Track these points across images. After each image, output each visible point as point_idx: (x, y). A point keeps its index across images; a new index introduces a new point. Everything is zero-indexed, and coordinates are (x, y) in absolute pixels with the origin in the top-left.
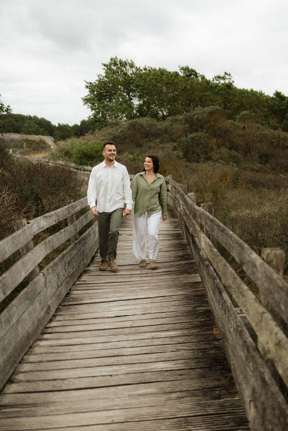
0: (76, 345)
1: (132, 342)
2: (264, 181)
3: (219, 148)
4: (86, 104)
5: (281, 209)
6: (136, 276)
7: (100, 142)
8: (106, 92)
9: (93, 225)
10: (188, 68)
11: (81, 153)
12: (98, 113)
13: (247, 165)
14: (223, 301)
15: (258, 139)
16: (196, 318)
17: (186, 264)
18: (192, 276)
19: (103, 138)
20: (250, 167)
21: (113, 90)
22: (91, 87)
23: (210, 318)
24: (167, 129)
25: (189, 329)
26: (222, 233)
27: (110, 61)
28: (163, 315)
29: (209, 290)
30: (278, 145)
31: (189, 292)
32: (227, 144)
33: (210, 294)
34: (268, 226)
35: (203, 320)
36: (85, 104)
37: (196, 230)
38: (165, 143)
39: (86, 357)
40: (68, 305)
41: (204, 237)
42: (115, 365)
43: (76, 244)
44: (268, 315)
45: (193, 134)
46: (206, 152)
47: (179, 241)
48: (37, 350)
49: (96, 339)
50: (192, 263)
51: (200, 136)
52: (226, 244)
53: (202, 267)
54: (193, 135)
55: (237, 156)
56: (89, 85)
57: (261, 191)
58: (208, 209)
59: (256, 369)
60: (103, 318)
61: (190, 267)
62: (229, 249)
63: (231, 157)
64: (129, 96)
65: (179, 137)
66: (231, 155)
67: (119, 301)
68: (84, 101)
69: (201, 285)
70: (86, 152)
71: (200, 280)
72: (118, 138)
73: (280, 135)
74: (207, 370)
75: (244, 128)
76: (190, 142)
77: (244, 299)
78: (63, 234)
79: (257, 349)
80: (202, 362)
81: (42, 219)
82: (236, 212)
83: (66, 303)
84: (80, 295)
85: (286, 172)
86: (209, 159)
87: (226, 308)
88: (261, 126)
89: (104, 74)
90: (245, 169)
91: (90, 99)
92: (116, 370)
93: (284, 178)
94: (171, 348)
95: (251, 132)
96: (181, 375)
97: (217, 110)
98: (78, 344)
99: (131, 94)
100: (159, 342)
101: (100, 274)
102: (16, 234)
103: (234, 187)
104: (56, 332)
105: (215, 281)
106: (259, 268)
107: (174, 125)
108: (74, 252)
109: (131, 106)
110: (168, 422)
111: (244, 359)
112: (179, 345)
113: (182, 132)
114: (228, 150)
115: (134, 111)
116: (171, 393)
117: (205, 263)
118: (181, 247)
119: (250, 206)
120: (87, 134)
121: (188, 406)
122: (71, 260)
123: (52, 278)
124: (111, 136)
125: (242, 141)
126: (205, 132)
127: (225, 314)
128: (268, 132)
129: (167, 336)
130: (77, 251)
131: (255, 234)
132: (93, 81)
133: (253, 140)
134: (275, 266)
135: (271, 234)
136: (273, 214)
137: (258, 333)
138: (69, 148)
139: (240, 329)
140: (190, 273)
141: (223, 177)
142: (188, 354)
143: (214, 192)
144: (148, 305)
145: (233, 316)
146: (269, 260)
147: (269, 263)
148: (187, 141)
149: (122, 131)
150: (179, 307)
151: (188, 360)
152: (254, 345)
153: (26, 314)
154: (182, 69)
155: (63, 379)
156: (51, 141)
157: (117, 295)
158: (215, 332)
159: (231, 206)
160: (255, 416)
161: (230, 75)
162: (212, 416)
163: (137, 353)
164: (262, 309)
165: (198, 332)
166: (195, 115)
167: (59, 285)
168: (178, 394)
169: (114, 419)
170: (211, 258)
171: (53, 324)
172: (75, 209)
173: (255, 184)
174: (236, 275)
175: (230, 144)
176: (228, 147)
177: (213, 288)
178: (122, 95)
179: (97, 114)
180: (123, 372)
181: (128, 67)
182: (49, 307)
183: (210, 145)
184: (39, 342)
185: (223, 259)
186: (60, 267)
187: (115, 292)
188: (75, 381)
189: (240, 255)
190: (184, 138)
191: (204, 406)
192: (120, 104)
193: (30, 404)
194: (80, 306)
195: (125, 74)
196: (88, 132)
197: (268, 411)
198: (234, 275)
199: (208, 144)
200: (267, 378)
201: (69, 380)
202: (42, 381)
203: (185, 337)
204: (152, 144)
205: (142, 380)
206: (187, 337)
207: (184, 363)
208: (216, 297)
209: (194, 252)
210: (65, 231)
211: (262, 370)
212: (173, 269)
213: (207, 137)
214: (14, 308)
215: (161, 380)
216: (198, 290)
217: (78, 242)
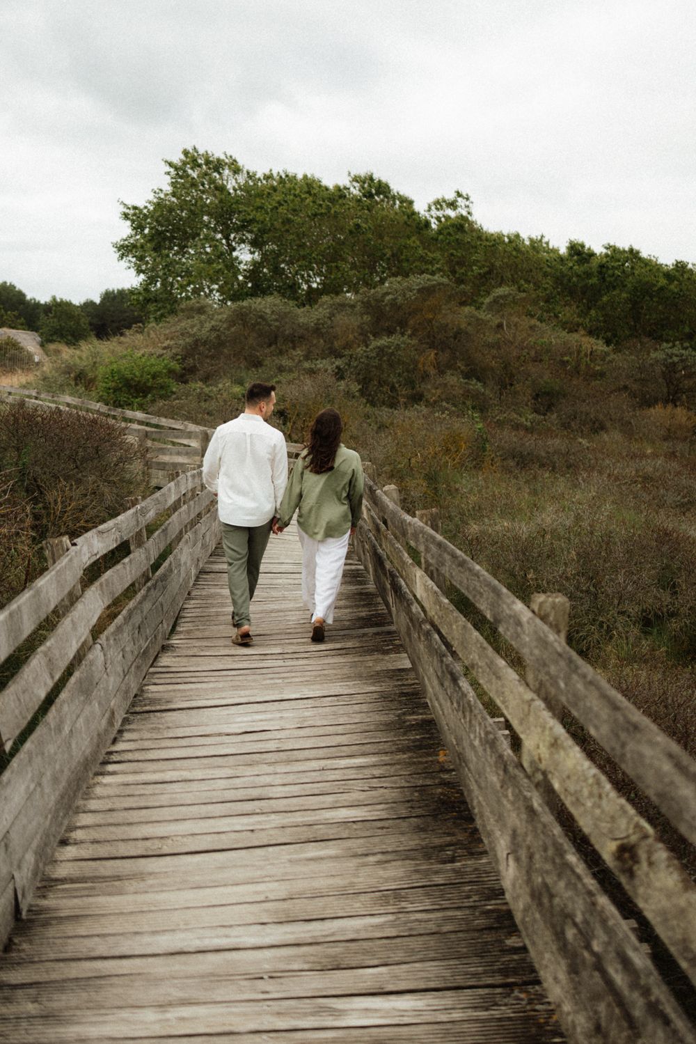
0: (175, 782)
1: (285, 776)
2: (543, 454)
3: (442, 373)
4: (125, 259)
5: (578, 518)
6: (274, 657)
7: (161, 352)
8: (173, 229)
9: (176, 550)
10: (371, 179)
11: (116, 378)
12: (152, 280)
13: (505, 415)
14: (460, 694)
15: (533, 353)
16: (405, 734)
17: (377, 634)
18: (391, 658)
19: (167, 343)
20: (511, 421)
21: (189, 227)
22: (136, 217)
23: (432, 733)
24: (321, 326)
25: (392, 753)
26: (460, 568)
27: (183, 157)
28: (340, 729)
29: (429, 679)
30: (577, 371)
31: (387, 686)
32: (459, 364)
33: (432, 687)
34: (548, 556)
35: (418, 737)
36: (122, 257)
37: (404, 563)
38: (317, 360)
39: (200, 802)
40: (143, 712)
41: (422, 577)
42: (258, 814)
43: (149, 589)
44: (540, 704)
45: (381, 338)
46: (411, 383)
47: (358, 587)
48: (98, 790)
49: (211, 772)
50: (389, 633)
51: (397, 345)
52: (467, 589)
53: (416, 635)
54: (383, 341)
55: (483, 394)
56: (132, 212)
57: (535, 477)
58: (429, 522)
59: (519, 795)
60: (220, 735)
61: (385, 641)
62: (474, 596)
63: (467, 394)
64: (228, 242)
65: (348, 346)
66: (468, 391)
67: (247, 703)
68: (119, 250)
69: (412, 675)
70: (130, 376)
71: (410, 666)
72: (205, 343)
73: (580, 346)
74: (429, 819)
75: (500, 326)
76: (375, 358)
77: (499, 683)
78: (128, 568)
79: (520, 765)
80: (419, 807)
81: (95, 536)
82: (478, 525)
83: (138, 709)
84: (162, 694)
85: (594, 433)
86: (417, 398)
87: (466, 705)
88: (538, 323)
89: (168, 189)
90: (500, 424)
91: (134, 246)
92: (259, 822)
93: (588, 448)
94: (360, 785)
95: (514, 337)
96: (382, 828)
97: (439, 284)
98: (178, 781)
99: (232, 236)
100: (337, 775)
101: (198, 654)
102: (60, 566)
103: (475, 467)
104: (130, 761)
105: (444, 659)
106: (526, 626)
107: (338, 317)
108: (147, 606)
109: (232, 265)
110: (363, 898)
111: (498, 785)
112: (375, 780)
113: (356, 334)
114: (462, 380)
115: (241, 278)
116: (367, 855)
117: (423, 627)
118: (364, 598)
119: (510, 511)
120: (127, 332)
121: (400, 872)
122: (143, 621)
123: (115, 654)
124: (187, 340)
125: (494, 357)
126: (410, 336)
127: (465, 717)
128: (554, 337)
129: (349, 766)
130: (150, 604)
131: (522, 573)
132: (141, 204)
133: (519, 357)
134: (554, 623)
135: (556, 574)
136: (561, 531)
137: (522, 736)
138: (85, 364)
139: (491, 736)
140: (386, 652)
141: (451, 444)
142: (393, 795)
143: (431, 478)
144: (308, 713)
145: (479, 717)
146: (542, 613)
147: (544, 618)
148: (367, 357)
149: (213, 329)
150: (371, 714)
151: (393, 805)
152: (515, 759)
153: (81, 720)
154: (356, 179)
155: (162, 838)
156: (35, 343)
157: (242, 693)
158: (441, 758)
159: (469, 510)
160: (515, 876)
161: (467, 199)
162: (442, 887)
163: (296, 794)
164: (529, 695)
165: (410, 758)
166: (387, 294)
167: (126, 670)
168: (379, 857)
169: (269, 895)
170: (436, 617)
171: (120, 746)
172: (148, 516)
173: (522, 461)
174: (486, 644)
175: (467, 365)
176: (462, 372)
177: (439, 674)
178: (213, 239)
179: (150, 284)
180: (273, 825)
181: (226, 172)
182: (113, 713)
183: (420, 366)
184: (100, 777)
185: (462, 616)
186: (126, 636)
187: (236, 688)
188: (185, 840)
189: (493, 606)
190: (360, 349)
191: (426, 873)
192: (208, 260)
193: (108, 877)
194: (169, 714)
195: (221, 189)
196: (129, 327)
197: (537, 856)
198: (481, 644)
199: (416, 362)
200: (536, 805)
201: (175, 838)
202: (123, 840)
203: (386, 767)
204: (285, 362)
205: (311, 836)
206: (388, 767)
207: (386, 809)
208: (446, 690)
209: (394, 609)
210: (130, 561)
211: (528, 794)
212: (350, 644)
213: (414, 346)
214: (66, 708)
215: (345, 836)
216: (405, 683)
217: (153, 585)
